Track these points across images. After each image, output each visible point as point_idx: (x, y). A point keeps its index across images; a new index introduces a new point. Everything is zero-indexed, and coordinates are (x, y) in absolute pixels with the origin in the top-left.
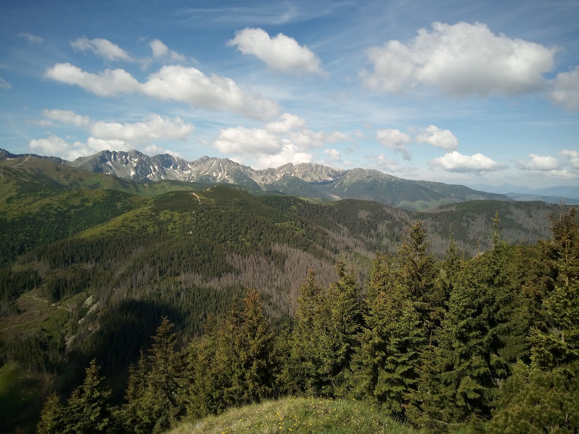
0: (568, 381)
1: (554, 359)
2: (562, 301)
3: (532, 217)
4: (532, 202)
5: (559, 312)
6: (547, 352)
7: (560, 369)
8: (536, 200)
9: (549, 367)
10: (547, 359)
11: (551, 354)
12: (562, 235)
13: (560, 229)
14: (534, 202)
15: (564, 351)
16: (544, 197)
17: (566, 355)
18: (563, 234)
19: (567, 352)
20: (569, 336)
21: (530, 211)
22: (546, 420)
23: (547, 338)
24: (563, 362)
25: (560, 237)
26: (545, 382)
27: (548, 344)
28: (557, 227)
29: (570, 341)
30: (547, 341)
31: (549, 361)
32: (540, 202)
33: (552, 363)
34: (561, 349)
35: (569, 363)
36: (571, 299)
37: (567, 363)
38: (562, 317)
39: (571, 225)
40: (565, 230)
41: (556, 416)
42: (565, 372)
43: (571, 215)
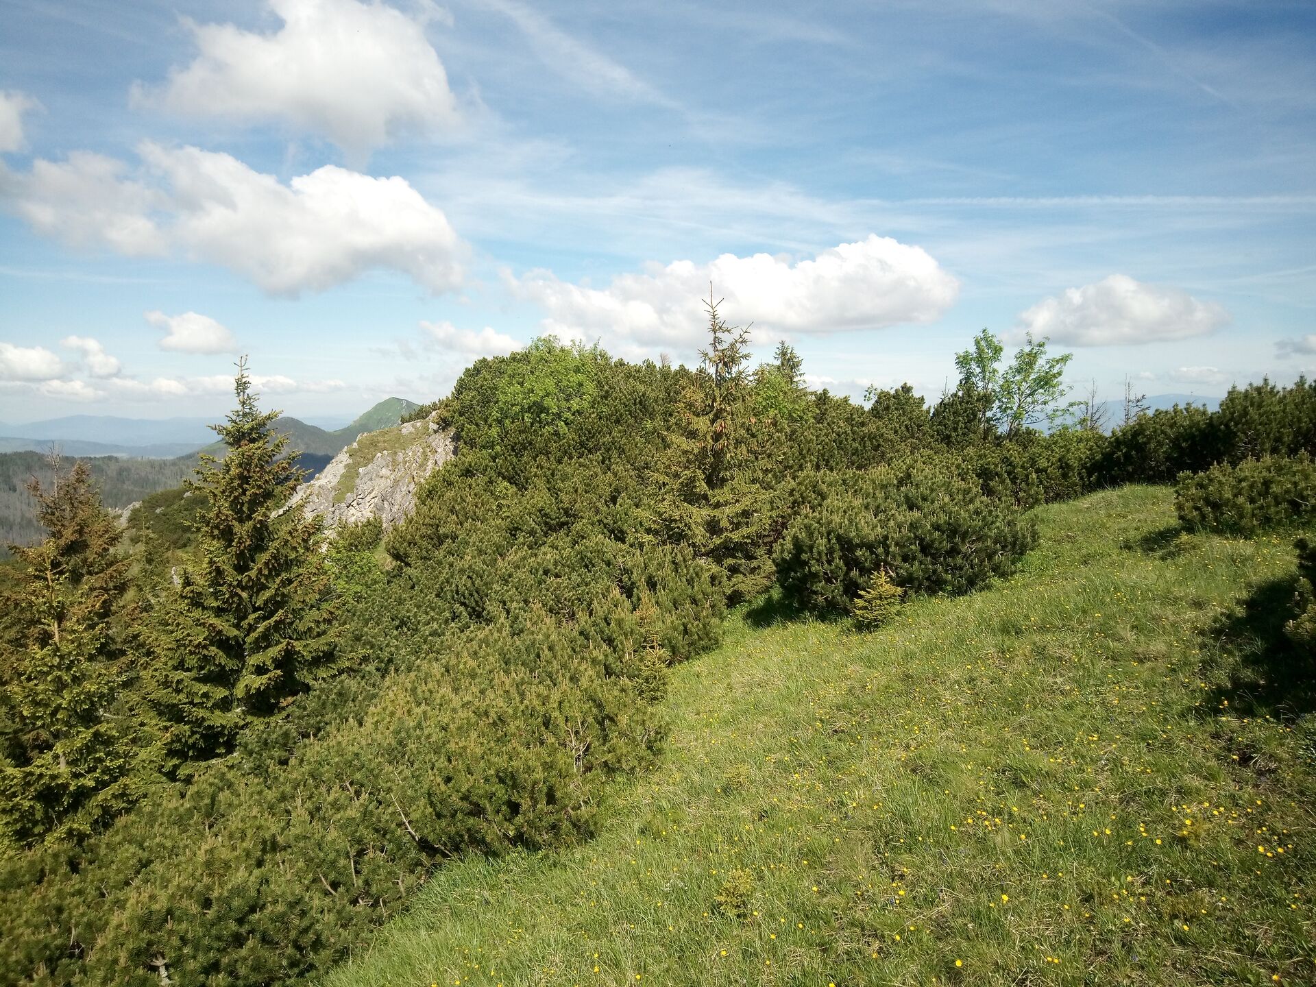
0: (78, 849)
1: (46, 813)
2: (49, 678)
3: (15, 490)
4: (10, 455)
5: (47, 705)
6: (27, 804)
7: (61, 830)
8: (21, 450)
9: (36, 835)
10: (29, 821)
11: (38, 806)
12: (62, 525)
13: (57, 514)
14: (16, 454)
15: (65, 786)
16: (39, 443)
17: (72, 795)
18: (66, 523)
19: (71, 788)
20: (72, 750)
21: (9, 477)
22: (19, 968)
23: (24, 772)
24: (66, 811)
25: (59, 532)
26: (24, 876)
27: (28, 784)
28: (49, 511)
29: (77, 760)
30: (25, 778)
31: (35, 823)
32: (32, 454)
33: (43, 824)
34: (57, 785)
35: (80, 808)
36: (69, 668)
37: (76, 811)
38: (54, 714)
39: (81, 502)
40: (68, 514)
41: (41, 946)
42: (70, 833)
43: (78, 481)
